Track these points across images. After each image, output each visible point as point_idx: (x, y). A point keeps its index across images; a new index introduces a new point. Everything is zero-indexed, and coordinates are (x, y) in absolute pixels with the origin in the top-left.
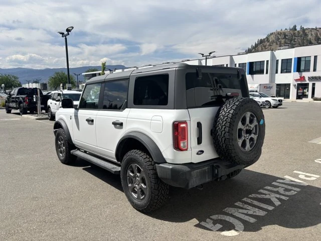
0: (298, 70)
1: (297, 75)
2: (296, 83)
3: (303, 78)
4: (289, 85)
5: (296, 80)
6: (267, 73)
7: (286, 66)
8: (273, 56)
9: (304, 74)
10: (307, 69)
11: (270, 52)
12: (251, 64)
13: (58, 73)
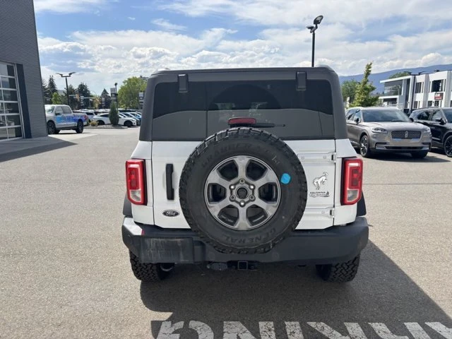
13: (347, 82)
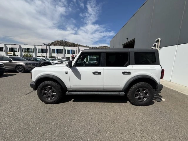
0: (72, 53)
1: (72, 55)
2: (72, 57)
3: (73, 56)
4: (70, 57)
5: (72, 56)
6: (63, 53)
7: (68, 52)
8: (64, 48)
9: (74, 55)
10: (74, 53)
11: (63, 47)
12: (57, 50)
